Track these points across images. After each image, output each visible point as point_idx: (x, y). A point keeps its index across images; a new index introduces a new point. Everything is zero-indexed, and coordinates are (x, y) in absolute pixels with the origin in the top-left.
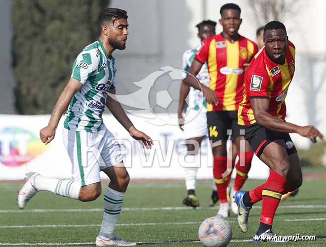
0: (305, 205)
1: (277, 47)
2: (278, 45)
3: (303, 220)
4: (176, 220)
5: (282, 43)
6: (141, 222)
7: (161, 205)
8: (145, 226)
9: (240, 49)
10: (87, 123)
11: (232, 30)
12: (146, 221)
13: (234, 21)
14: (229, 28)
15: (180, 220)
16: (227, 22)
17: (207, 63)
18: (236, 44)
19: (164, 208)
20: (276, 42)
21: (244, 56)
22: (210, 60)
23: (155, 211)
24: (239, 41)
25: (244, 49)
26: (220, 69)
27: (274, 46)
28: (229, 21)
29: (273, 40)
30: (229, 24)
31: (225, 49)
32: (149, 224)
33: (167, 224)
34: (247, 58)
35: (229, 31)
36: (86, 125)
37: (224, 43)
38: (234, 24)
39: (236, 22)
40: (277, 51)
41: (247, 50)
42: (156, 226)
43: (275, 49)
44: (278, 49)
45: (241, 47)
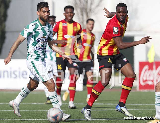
0: (100, 103)
1: (122, 15)
2: (122, 14)
3: (98, 110)
4: (38, 109)
5: (125, 13)
6: (22, 110)
7: (32, 102)
8: (24, 111)
9: (73, 27)
10: (35, 57)
11: (70, 18)
12: (25, 109)
13: (70, 14)
14: (68, 17)
15: (41, 109)
16: (67, 15)
17: (58, 33)
18: (72, 24)
19: (33, 103)
20: (122, 13)
21: (75, 30)
22: (59, 31)
23: (29, 104)
24: (73, 23)
25: (75, 27)
26: (64, 35)
27: (120, 15)
28: (68, 14)
29: (120, 12)
30: (68, 15)
31: (67, 26)
32: (26, 111)
33: (34, 111)
34: (77, 31)
35: (68, 19)
36: (35, 58)
37: (66, 24)
38: (71, 15)
39: (72, 14)
40: (122, 17)
41: (77, 27)
42: (29, 111)
43: (121, 16)
44: (122, 16)
45: (74, 26)
